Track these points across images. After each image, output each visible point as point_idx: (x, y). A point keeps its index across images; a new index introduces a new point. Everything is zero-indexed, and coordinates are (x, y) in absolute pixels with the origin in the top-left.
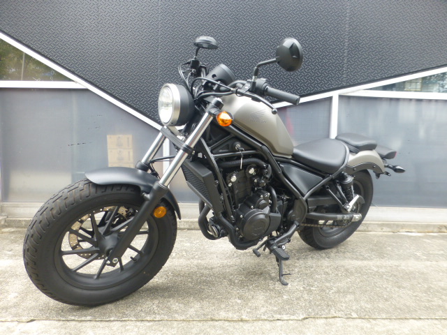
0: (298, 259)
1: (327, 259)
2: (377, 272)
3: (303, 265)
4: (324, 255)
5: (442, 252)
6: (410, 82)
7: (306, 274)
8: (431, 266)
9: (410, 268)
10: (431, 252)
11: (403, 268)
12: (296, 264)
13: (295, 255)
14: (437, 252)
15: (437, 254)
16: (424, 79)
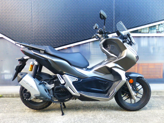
0: (90, 111)
1: (104, 110)
2: (124, 117)
3: (92, 114)
4: (103, 109)
5: (158, 105)
6: (144, 29)
7: (91, 119)
8: (150, 113)
9: (140, 115)
10: (153, 105)
11: (137, 114)
12: (89, 114)
13: (90, 109)
14: (155, 105)
15: (155, 106)
16: (150, 27)
